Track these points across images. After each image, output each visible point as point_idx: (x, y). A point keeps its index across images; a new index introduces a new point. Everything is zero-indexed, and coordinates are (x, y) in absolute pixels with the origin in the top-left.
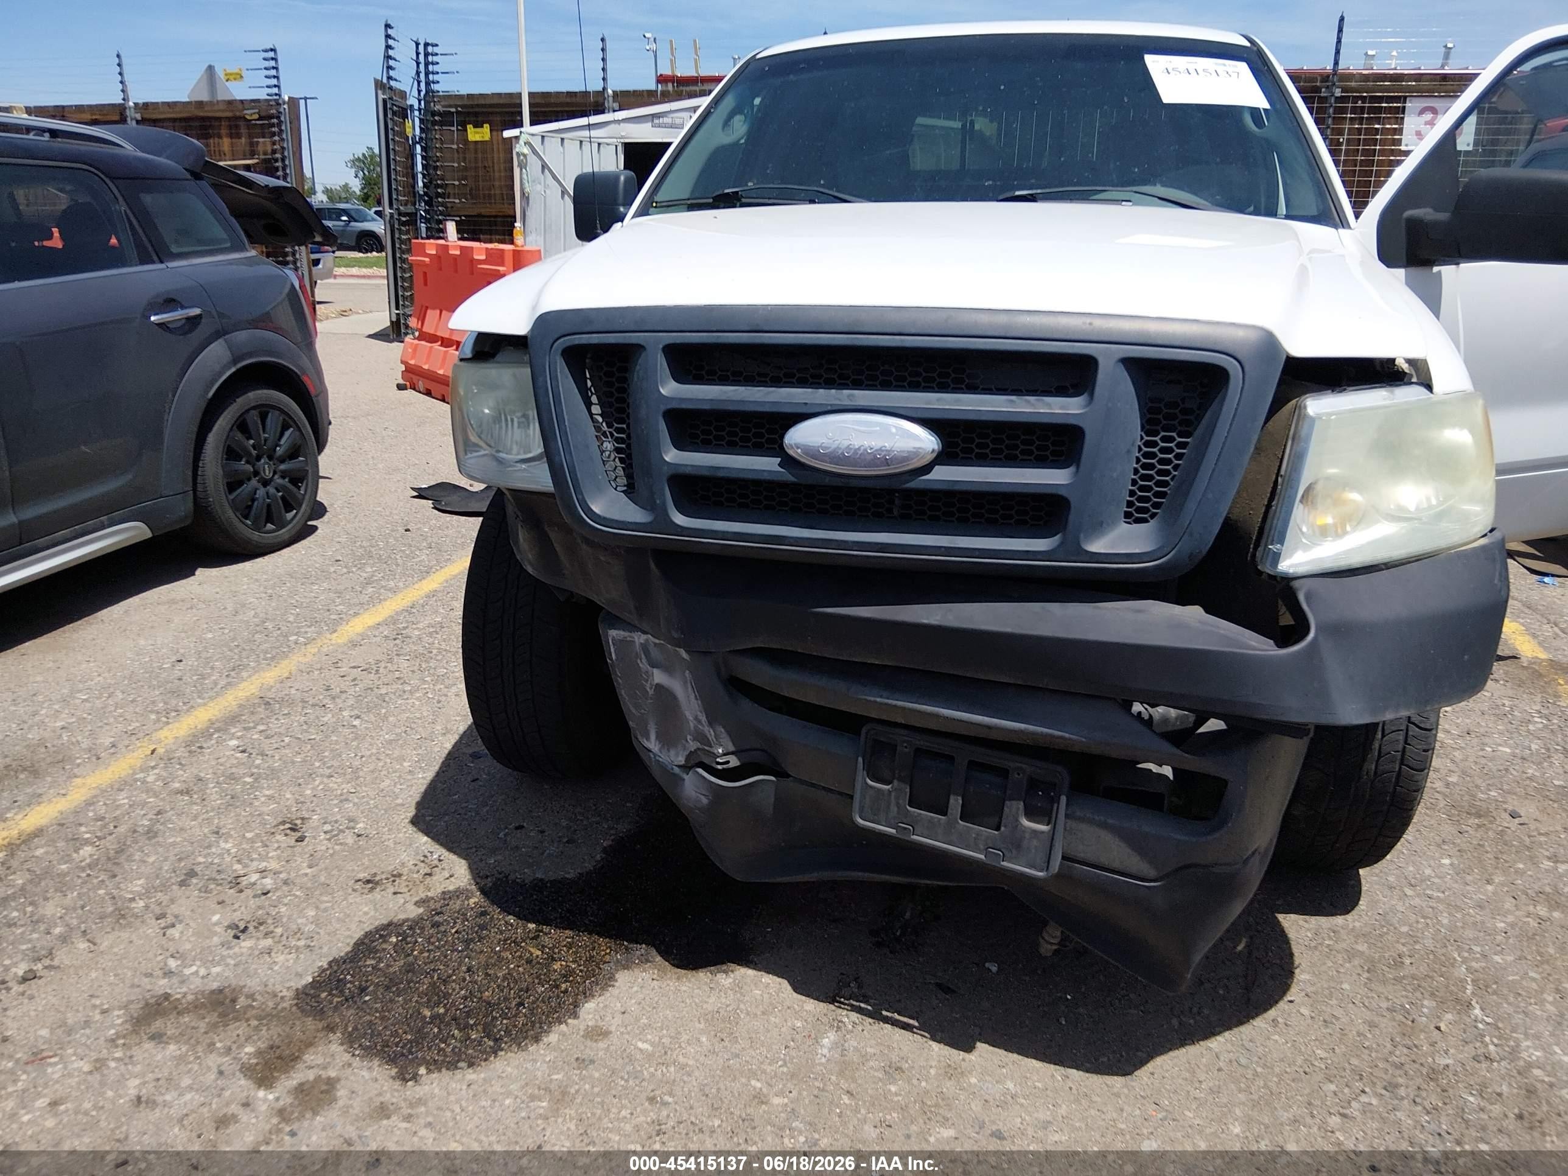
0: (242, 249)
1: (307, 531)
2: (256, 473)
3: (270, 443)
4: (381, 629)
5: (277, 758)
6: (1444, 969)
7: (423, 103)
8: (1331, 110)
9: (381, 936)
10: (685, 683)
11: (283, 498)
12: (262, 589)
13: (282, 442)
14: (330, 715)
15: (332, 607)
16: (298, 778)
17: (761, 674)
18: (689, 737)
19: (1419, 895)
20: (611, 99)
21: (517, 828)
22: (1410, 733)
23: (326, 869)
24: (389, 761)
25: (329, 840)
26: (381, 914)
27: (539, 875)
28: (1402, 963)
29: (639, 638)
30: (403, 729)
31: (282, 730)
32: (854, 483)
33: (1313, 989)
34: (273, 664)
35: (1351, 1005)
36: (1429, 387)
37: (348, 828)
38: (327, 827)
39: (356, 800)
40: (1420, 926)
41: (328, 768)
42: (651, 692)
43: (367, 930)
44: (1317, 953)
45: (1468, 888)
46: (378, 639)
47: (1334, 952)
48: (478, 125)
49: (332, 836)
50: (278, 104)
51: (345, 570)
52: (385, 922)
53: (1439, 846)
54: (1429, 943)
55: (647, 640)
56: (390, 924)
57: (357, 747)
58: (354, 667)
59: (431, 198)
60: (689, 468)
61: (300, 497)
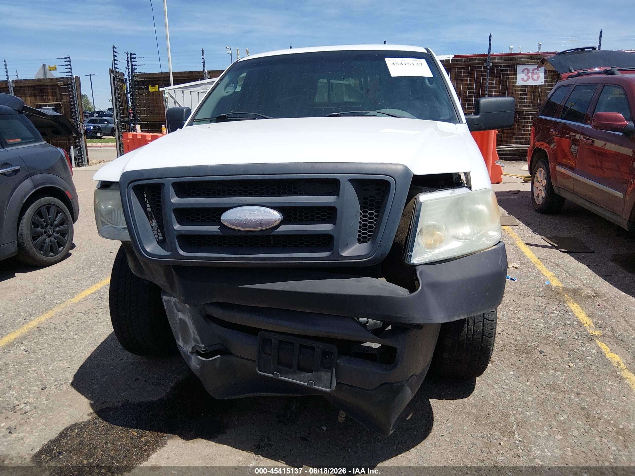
0: (40, 141)
1: (68, 255)
2: (45, 232)
3: (51, 219)
4: (93, 296)
5: (40, 353)
6: (505, 419)
7: (130, 77)
8: (488, 71)
9: (71, 429)
10: (189, 318)
11: (57, 242)
12: (46, 280)
13: (57, 219)
14: (65, 334)
15: (74, 287)
16: (47, 362)
17: (217, 313)
18: (192, 340)
19: (499, 388)
20: (207, 74)
21: (136, 380)
22: (485, 323)
23: (53, 401)
24: (86, 353)
25: (56, 388)
26: (73, 420)
27: (141, 400)
28: (489, 417)
29: (173, 300)
30: (95, 339)
31: (44, 342)
32: (249, 234)
33: (452, 430)
34: (45, 313)
35: (466, 436)
36: (470, 188)
37: (64, 383)
38: (56, 383)
39: (70, 371)
40: (498, 401)
41: (61, 357)
42: (178, 322)
43: (66, 427)
44: (456, 414)
45: (519, 383)
46: (91, 300)
47: (462, 414)
48: (153, 85)
49: (57, 387)
50: (71, 79)
51: (82, 271)
52: (74, 423)
53: (509, 366)
54: (501, 408)
55: (175, 300)
56: (75, 425)
57: (74, 347)
58: (79, 313)
59: (135, 115)
60: (184, 232)
61: (65, 241)
